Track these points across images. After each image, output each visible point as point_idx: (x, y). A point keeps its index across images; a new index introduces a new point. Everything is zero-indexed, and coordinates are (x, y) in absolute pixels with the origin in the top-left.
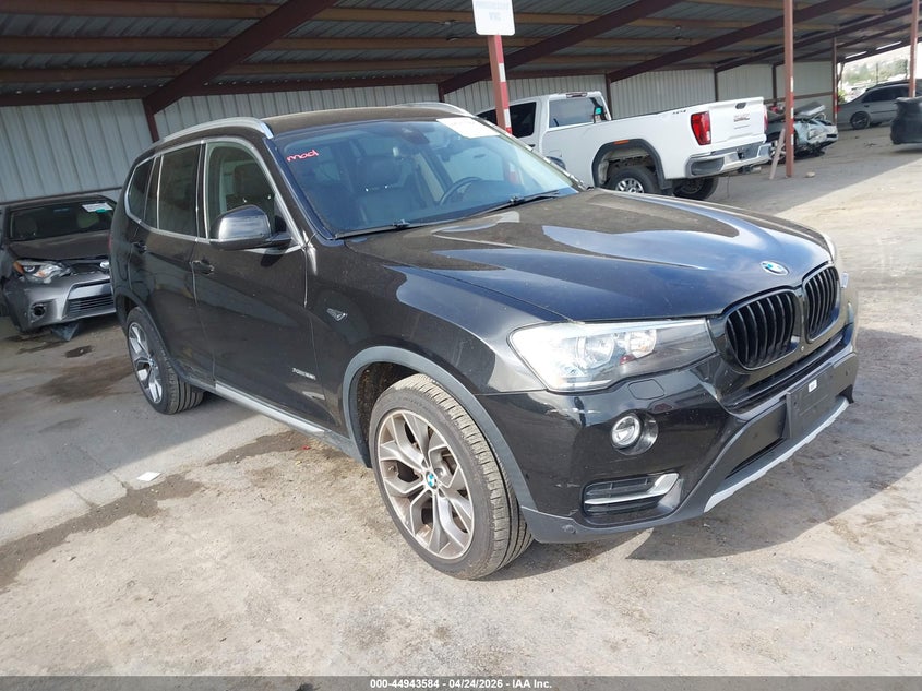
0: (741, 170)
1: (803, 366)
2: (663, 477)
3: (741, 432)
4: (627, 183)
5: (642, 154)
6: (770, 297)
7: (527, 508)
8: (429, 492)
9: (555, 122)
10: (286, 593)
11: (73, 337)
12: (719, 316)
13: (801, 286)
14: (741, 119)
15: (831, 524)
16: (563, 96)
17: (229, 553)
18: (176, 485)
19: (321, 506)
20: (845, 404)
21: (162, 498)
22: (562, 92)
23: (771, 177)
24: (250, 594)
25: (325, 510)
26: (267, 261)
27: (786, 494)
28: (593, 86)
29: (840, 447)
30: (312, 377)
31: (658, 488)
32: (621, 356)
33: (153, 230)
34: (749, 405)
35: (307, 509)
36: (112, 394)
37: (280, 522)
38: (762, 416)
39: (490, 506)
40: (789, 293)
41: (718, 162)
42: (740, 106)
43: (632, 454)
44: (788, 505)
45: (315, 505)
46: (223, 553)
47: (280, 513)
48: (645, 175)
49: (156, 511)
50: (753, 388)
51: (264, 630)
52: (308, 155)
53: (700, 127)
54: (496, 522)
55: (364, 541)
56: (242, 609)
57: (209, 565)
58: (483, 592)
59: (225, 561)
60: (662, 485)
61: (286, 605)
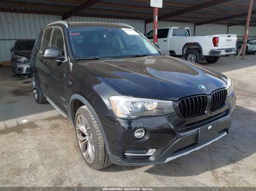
0: (226, 56)
1: (209, 120)
2: (151, 150)
3: (179, 139)
4: (192, 55)
5: (198, 47)
6: (198, 97)
7: (109, 152)
8: (87, 141)
9: (174, 35)
10: (43, 164)
11: (27, 78)
12: (177, 101)
13: (210, 94)
14: (229, 40)
15: (212, 172)
16: (178, 28)
17: (34, 148)
18: (31, 125)
19: (66, 138)
20: (225, 134)
21: (25, 128)
22: (177, 27)
23: (237, 59)
24: (33, 162)
25: (66, 140)
26: (59, 64)
27: (202, 159)
28: (187, 26)
29: (225, 146)
30: (64, 100)
31: (149, 153)
32: (144, 109)
33: (39, 51)
34: (185, 131)
35: (62, 138)
36: (28, 96)
37: (52, 141)
38: (189, 135)
39: (99, 149)
40: (205, 96)
41: (219, 52)
42: (229, 36)
43: (140, 141)
44: (201, 163)
45: (64, 137)
46: (32, 148)
47: (54, 138)
48: (197, 54)
49: (22, 132)
50: (187, 125)
51: (31, 174)
52: (77, 34)
53: (215, 41)
54: (100, 155)
55: (72, 151)
56: (28, 167)
57: (27, 151)
58: (97, 174)
59: (32, 150)
60: (151, 152)
61: (41, 167)
